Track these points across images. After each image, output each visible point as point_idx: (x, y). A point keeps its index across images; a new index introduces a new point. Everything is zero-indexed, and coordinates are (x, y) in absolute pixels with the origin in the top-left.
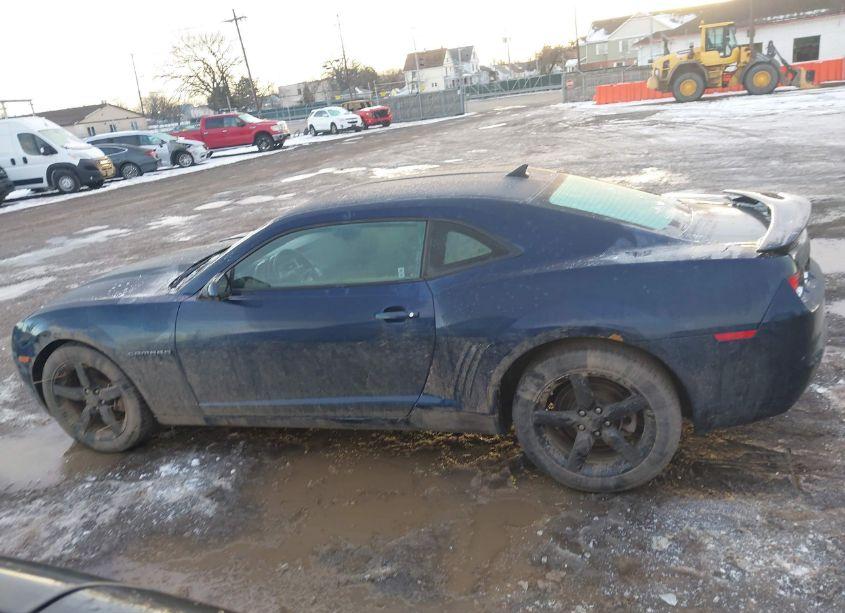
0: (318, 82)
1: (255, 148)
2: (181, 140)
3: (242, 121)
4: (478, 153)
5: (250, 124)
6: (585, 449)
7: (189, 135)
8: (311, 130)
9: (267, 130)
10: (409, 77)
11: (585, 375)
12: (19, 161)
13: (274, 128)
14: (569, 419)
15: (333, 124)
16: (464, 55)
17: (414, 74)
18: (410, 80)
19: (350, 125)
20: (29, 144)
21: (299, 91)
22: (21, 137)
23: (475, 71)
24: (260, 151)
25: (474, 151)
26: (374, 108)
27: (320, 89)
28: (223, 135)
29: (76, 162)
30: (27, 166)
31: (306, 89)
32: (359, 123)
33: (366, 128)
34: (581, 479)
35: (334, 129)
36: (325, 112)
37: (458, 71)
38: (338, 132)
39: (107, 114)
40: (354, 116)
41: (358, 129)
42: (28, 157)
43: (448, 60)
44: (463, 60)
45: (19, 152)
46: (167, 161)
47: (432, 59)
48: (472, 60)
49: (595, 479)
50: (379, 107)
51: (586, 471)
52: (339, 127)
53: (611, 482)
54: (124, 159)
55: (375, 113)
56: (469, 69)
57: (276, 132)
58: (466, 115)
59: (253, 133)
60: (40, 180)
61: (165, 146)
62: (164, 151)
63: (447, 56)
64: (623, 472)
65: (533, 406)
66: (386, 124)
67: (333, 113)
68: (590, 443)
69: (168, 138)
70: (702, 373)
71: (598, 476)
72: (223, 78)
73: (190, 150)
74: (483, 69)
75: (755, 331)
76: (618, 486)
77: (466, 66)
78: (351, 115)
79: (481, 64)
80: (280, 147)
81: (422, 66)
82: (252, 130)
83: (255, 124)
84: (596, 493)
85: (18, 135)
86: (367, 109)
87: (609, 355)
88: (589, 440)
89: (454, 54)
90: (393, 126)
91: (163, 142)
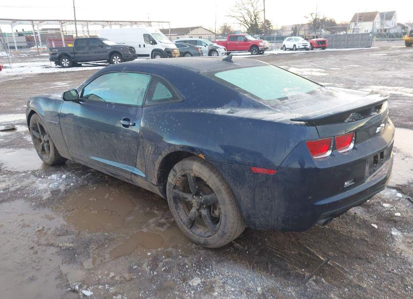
0: (303, 25)
1: (250, 53)
2: (215, 45)
3: (246, 38)
4: (353, 67)
5: (250, 41)
6: (193, 217)
7: (219, 43)
8: (284, 48)
9: (256, 44)
10: (353, 26)
11: (192, 175)
12: (142, 46)
13: (261, 44)
14: (187, 198)
15: (295, 45)
16: (389, 16)
17: (356, 24)
18: (353, 28)
19: (303, 47)
20: (148, 39)
21: (292, 28)
22: (145, 35)
23: (394, 25)
24: (252, 54)
25: (351, 65)
26: (319, 39)
27: (303, 28)
28: (236, 45)
29: (163, 49)
30: (144, 49)
31: (296, 28)
32: (309, 46)
33: (312, 49)
34: (190, 234)
35: (295, 48)
36: (292, 39)
37: (382, 24)
38: (296, 50)
39: (199, 31)
40: (307, 42)
41: (307, 49)
42: (146, 45)
43: (377, 19)
44: (386, 19)
45: (142, 42)
46: (206, 54)
47: (368, 17)
48: (393, 19)
49: (196, 236)
50: (322, 39)
51: (193, 230)
52: (297, 47)
53: (202, 240)
54: (186, 51)
55: (319, 42)
56: (389, 24)
57: (261, 46)
58: (372, 48)
59: (250, 45)
60: (148, 55)
61: (207, 47)
62: (205, 49)
63: (378, 16)
64: (208, 237)
65: (172, 187)
66: (324, 48)
67: (296, 40)
68: (195, 215)
69: (209, 43)
70: (243, 189)
71: (197, 235)
72: (255, 19)
73: (217, 50)
74: (399, 24)
75: (275, 171)
76: (204, 244)
77: (388, 22)
78: (306, 42)
79: (398, 22)
80: (262, 54)
81: (360, 20)
82: (249, 44)
83: (252, 41)
84: (195, 244)
85: (144, 35)
86: (315, 39)
87: (203, 166)
88: (195, 213)
89: (382, 15)
90: (327, 50)
91: (207, 45)
